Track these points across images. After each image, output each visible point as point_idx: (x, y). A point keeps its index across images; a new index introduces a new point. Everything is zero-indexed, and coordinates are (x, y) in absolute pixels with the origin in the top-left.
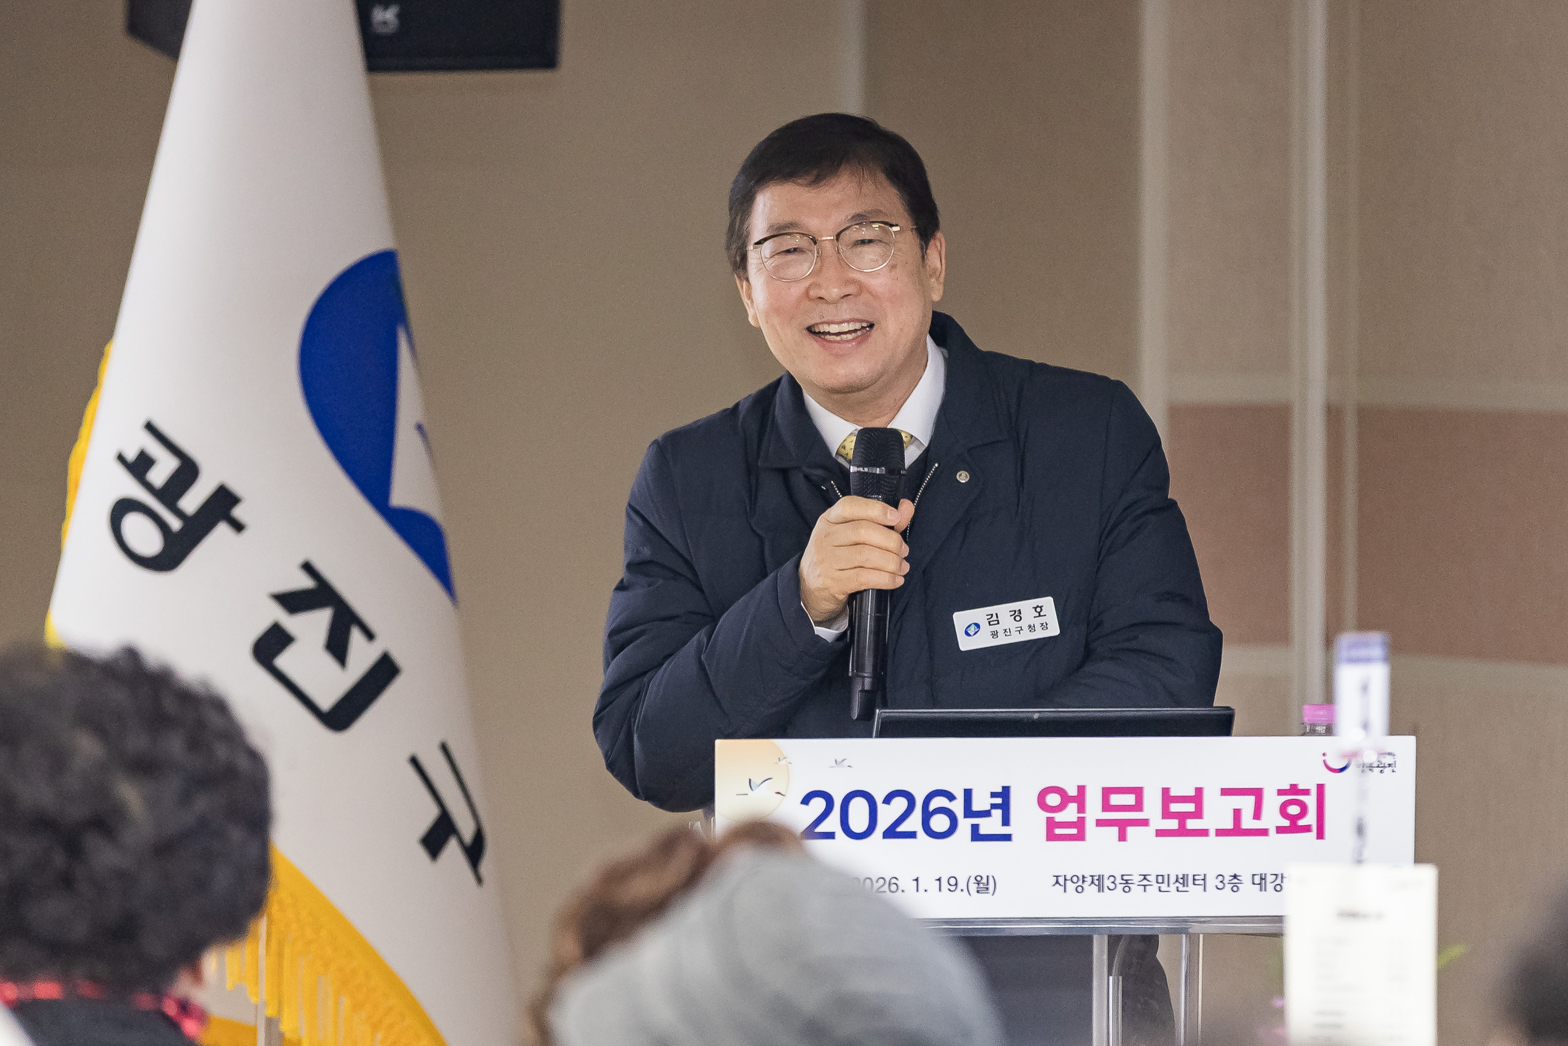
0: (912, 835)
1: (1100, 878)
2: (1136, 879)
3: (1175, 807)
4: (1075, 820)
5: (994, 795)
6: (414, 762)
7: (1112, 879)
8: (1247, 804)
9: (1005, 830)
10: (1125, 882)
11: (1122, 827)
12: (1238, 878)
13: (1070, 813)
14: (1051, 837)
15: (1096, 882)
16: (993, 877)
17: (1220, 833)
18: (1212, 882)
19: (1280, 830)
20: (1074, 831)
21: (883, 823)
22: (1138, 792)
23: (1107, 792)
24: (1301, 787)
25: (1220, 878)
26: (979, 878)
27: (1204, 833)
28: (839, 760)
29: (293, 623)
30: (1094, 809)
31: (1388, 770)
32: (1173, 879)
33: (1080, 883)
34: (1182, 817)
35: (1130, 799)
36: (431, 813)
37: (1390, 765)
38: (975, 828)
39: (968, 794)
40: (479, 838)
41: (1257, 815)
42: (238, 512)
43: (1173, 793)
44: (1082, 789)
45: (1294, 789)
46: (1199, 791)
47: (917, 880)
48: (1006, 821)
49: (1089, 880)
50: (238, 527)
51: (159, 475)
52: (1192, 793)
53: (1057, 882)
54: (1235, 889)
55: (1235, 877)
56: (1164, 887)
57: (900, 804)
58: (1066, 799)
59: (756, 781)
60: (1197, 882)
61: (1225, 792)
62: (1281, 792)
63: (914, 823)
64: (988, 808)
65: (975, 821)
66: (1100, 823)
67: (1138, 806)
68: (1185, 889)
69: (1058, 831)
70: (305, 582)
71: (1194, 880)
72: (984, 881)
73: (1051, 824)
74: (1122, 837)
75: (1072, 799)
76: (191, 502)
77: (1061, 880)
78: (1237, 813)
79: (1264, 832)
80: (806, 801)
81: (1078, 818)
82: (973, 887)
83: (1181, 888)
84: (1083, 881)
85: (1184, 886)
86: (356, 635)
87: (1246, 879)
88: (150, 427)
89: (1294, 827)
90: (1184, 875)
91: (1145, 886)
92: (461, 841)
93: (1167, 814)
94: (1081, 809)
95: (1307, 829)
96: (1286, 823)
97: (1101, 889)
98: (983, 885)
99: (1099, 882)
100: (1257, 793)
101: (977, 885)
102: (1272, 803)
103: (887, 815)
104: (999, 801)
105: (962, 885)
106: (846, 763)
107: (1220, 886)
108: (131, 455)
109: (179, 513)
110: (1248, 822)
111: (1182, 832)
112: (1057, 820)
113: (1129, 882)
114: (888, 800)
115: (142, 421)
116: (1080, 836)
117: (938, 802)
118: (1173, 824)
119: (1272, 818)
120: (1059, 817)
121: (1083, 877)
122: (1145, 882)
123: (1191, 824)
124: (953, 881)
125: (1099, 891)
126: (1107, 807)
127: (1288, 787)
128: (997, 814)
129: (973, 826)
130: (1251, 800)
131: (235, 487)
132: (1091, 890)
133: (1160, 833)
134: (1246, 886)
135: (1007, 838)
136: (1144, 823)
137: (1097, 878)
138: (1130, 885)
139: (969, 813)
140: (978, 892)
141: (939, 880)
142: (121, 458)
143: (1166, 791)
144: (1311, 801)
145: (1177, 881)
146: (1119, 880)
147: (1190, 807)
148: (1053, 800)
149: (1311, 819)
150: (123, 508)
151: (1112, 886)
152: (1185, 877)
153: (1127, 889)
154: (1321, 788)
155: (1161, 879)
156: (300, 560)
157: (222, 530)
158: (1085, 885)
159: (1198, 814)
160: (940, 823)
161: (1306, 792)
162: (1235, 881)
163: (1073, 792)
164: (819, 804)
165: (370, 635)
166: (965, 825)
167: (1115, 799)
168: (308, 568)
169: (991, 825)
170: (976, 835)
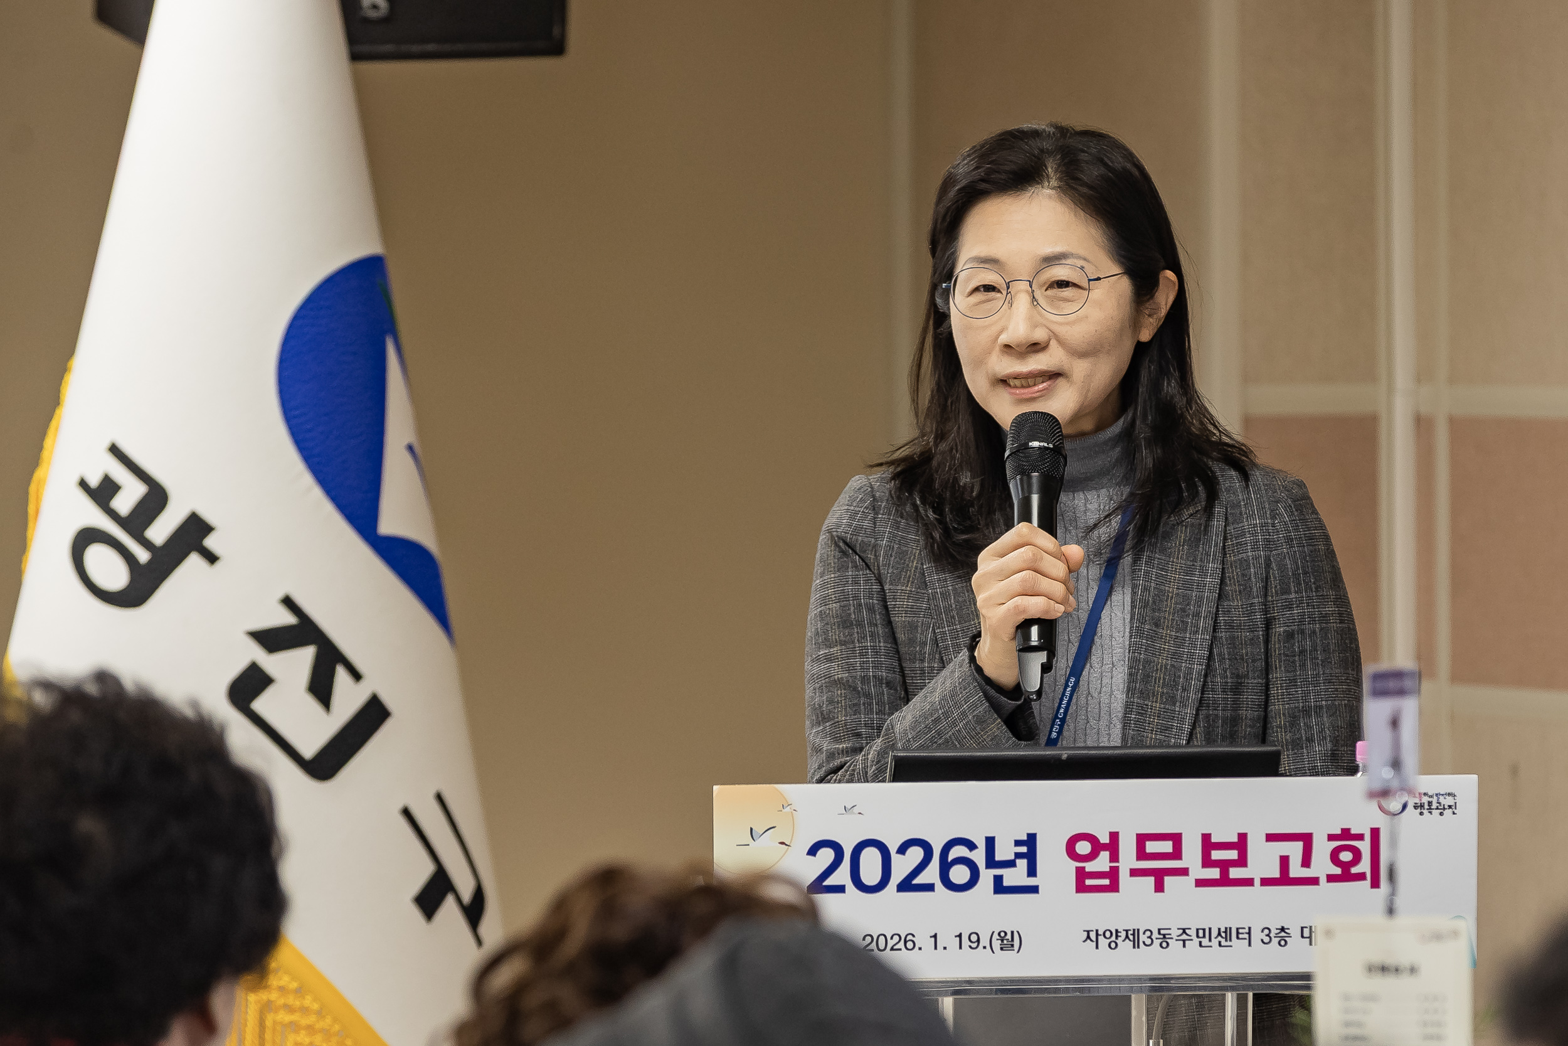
0: (930, 888)
1: (1136, 932)
2: (1175, 933)
3: (1216, 855)
4: (1108, 869)
5: (1018, 843)
6: (407, 813)
7: (1148, 933)
8: (1294, 850)
9: (1031, 882)
10: (1162, 937)
11: (1159, 877)
12: (1286, 931)
13: (1102, 863)
14: (1081, 888)
15: (1131, 937)
16: (1018, 932)
17: (1265, 882)
18: (1257, 936)
19: (1331, 878)
20: (1106, 882)
21: (897, 876)
22: (1176, 839)
23: (1142, 839)
24: (1353, 832)
25: (1266, 931)
26: (1002, 934)
27: (1249, 882)
28: (849, 807)
29: (270, 663)
30: (1128, 858)
31: (1448, 812)
32: (1215, 933)
33: (1113, 938)
34: (1224, 865)
35: (1167, 847)
36: (427, 869)
37: (1450, 807)
38: (998, 879)
39: (990, 842)
40: (479, 896)
41: (1306, 862)
42: (210, 542)
43: (1214, 840)
44: (1114, 836)
45: (1346, 834)
46: (1243, 837)
47: (935, 936)
48: (1032, 871)
49: (1123, 934)
50: (211, 558)
51: (124, 503)
52: (1235, 839)
53: (1088, 937)
54: (1283, 942)
55: (1283, 929)
56: (1205, 942)
57: (916, 854)
58: (1097, 847)
59: (758, 830)
60: (1240, 936)
61: (1271, 838)
62: (1331, 838)
63: (931, 874)
64: (1012, 857)
65: (998, 872)
66: (1134, 873)
67: (1177, 854)
68: (1228, 943)
69: (1089, 882)
70: (287, 619)
71: (1238, 933)
72: (1009, 937)
73: (1081, 874)
74: (1159, 887)
75: (1104, 847)
76: (160, 531)
77: (1093, 935)
78: (1284, 861)
79: (1314, 881)
80: (813, 851)
81: (1111, 867)
82: (997, 944)
83: (1223, 943)
84: (1117, 937)
85: (1226, 941)
86: (341, 675)
87: (1295, 932)
88: (115, 450)
89: (1346, 875)
90: (1226, 928)
91: (1184, 941)
92: (459, 899)
93: (1207, 862)
94: (1114, 857)
95: (1361, 877)
96: (1338, 871)
97: (1136, 945)
98: (1008, 941)
99: (1134, 937)
100: (1306, 839)
101: (1000, 941)
102: (1322, 849)
103: (902, 866)
104: (1024, 849)
105: (984, 941)
106: (856, 810)
107: (1267, 939)
108: (94, 481)
109: (147, 544)
110: (1296, 871)
111: (1225, 881)
112: (1087, 870)
113: (1167, 936)
114: (902, 850)
115: (107, 444)
116: (1114, 887)
117: (957, 852)
118: (1214, 873)
119: (1322, 865)
120: (1090, 867)
121: (1117, 931)
122: (1184, 937)
123: (1235, 873)
124: (974, 938)
125: (1134, 947)
126: (1142, 854)
127: (1339, 832)
128: (1022, 864)
129: (995, 877)
130: (1299, 845)
131: (208, 515)
132: (1125, 946)
133: (1200, 883)
134: (1295, 940)
135: (1034, 890)
136: (1184, 872)
137: (1131, 932)
138: (1168, 940)
139: (991, 863)
140: (1002, 949)
141: (960, 936)
142: (83, 484)
143: (1206, 838)
144: (1365, 847)
145: (1219, 934)
146: (1155, 935)
147: (1233, 855)
148: (1083, 848)
149: (1364, 866)
150: (86, 538)
151: (1148, 942)
152: (1228, 931)
153: (1164, 945)
154: (1375, 833)
155: (1203, 933)
156: (281, 595)
157: (194, 560)
158: (1119, 941)
159: (1242, 862)
160: (960, 874)
161: (1360, 837)
162: (1283, 934)
163: (1105, 839)
164: (826, 856)
165: (357, 676)
166: (987, 876)
167: (1151, 847)
168: (288, 603)
169: (1016, 876)
170: (999, 887)
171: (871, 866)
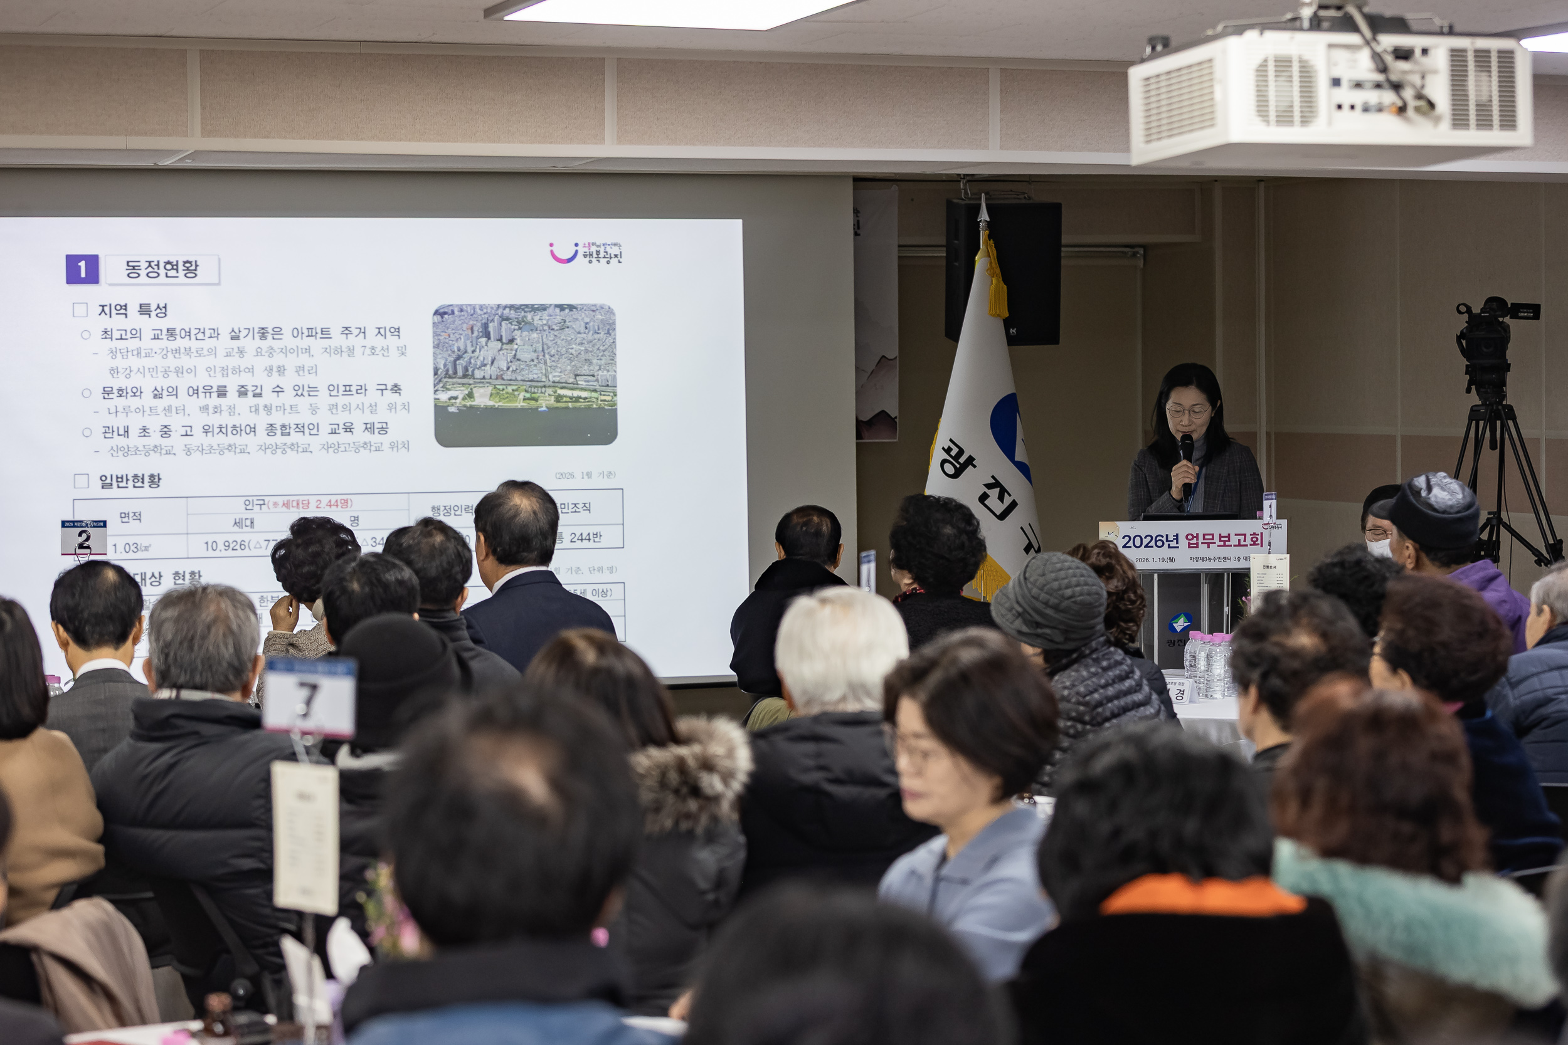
0: (1152, 547)
2: (1212, 558)
3: (1222, 539)
5: (1174, 536)
6: (1022, 527)
7: (1205, 558)
8: (1242, 538)
9: (1177, 545)
11: (1209, 544)
13: (1194, 541)
14: (1189, 547)
16: (1174, 558)
17: (1235, 546)
18: (1232, 559)
19: (1251, 545)
20: (1195, 545)
21: (1144, 544)
22: (1213, 535)
23: (1204, 535)
24: (1257, 533)
26: (1170, 558)
27: (1231, 546)
29: (988, 492)
30: (1201, 540)
31: (1280, 529)
32: (1222, 558)
34: (1225, 541)
35: (1210, 537)
36: (1027, 542)
38: (1169, 545)
39: (1167, 536)
41: (1245, 541)
42: (974, 462)
43: (1222, 535)
44: (1197, 534)
45: (1254, 534)
46: (1229, 534)
47: (1153, 559)
48: (1177, 543)
50: (975, 466)
51: (953, 453)
52: (1227, 535)
53: (1190, 559)
54: (1239, 560)
55: (1238, 557)
57: (1149, 538)
58: (1193, 537)
59: (1110, 533)
61: (1236, 535)
62: (1251, 535)
63: (1152, 543)
64: (1172, 540)
65: (1169, 543)
66: (1202, 543)
67: (1213, 539)
69: (1191, 545)
70: (994, 482)
71: (1228, 558)
73: (1189, 544)
74: (1209, 547)
75: (1195, 537)
76: (962, 460)
77: (1192, 559)
78: (1239, 540)
79: (1247, 545)
80: (1123, 538)
81: (1197, 542)
82: (1169, 561)
84: (1198, 559)
85: (1225, 560)
86: (1007, 495)
87: (1242, 558)
88: (951, 441)
89: (1255, 544)
90: (1225, 557)
93: (1220, 541)
94: (1198, 539)
95: (1258, 544)
96: (1252, 543)
97: (1203, 561)
98: (1171, 560)
100: (1245, 535)
102: (1249, 538)
103: (1145, 542)
105: (1166, 560)
106: (1135, 528)
107: (1236, 560)
108: (946, 448)
109: (959, 463)
110: (1242, 543)
111: (1225, 545)
114: (1145, 537)
115: (949, 439)
116: (1197, 547)
117: (1159, 538)
118: (1222, 543)
119: (1249, 542)
120: (1191, 542)
122: (1214, 559)
123: (1227, 543)
124: (1162, 559)
126: (1204, 539)
128: (1175, 541)
131: (974, 456)
132: (1200, 561)
133: (1218, 546)
134: (1242, 560)
135: (1178, 547)
136: (1215, 543)
137: (1201, 558)
138: (1210, 560)
139: (1167, 541)
140: (1171, 562)
142: (943, 448)
143: (1220, 535)
144: (1259, 537)
146: (1207, 558)
147: (1227, 539)
148: (1190, 537)
149: (1259, 542)
150: (944, 462)
151: (1206, 560)
154: (1262, 534)
155: (1219, 558)
156: (991, 475)
157: (970, 467)
159: (1229, 541)
160: (1160, 544)
161: (1258, 535)
163: (1195, 535)
164: (1127, 539)
165: (1010, 495)
166: (1166, 544)
167: (1206, 537)
168: (993, 477)
169: (1173, 544)
170: (1169, 547)
171: (1138, 540)
